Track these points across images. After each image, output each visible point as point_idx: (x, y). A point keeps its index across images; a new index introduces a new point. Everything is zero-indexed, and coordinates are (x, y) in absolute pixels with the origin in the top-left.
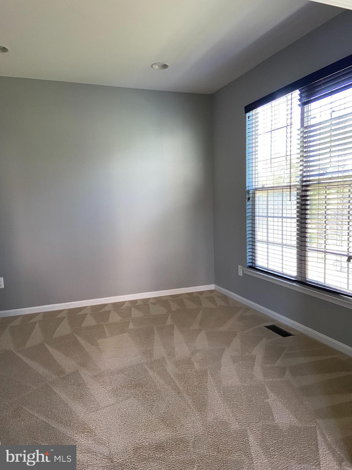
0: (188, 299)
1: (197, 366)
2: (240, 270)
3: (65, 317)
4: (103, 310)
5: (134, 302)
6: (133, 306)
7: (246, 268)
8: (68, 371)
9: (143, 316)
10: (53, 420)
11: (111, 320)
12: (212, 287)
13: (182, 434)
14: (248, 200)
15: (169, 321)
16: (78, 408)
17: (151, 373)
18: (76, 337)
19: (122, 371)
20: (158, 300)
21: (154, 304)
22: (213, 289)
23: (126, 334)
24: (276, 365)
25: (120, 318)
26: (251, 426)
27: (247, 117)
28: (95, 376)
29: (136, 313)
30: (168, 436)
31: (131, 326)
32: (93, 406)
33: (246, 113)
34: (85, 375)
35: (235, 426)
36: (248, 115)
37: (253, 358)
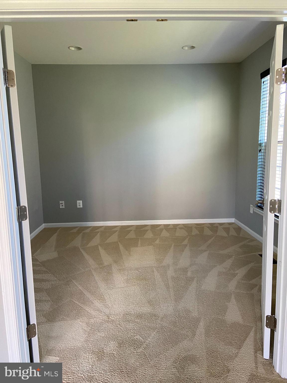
0: (208, 227)
1: (189, 274)
2: (251, 209)
3: (117, 231)
4: (143, 229)
5: (166, 226)
6: (165, 228)
7: (256, 208)
8: (106, 264)
9: (169, 236)
10: (86, 290)
11: (145, 236)
12: (232, 220)
13: (157, 312)
14: (259, 152)
15: (186, 242)
16: (102, 286)
17: (156, 273)
18: (119, 244)
19: (137, 269)
20: (186, 227)
21: (181, 228)
22: (234, 222)
23: (151, 247)
24: (251, 282)
25: (152, 236)
26: (206, 316)
27: (262, 82)
28: (120, 270)
29: (165, 234)
30: (148, 311)
31: (157, 242)
32: (111, 286)
33: (261, 78)
34: (115, 268)
35: (195, 314)
36: (263, 80)
37: (234, 275)
